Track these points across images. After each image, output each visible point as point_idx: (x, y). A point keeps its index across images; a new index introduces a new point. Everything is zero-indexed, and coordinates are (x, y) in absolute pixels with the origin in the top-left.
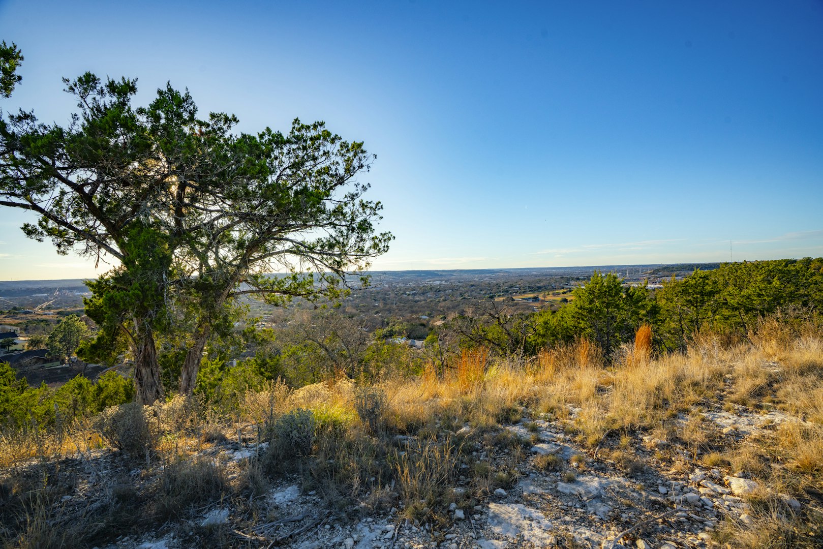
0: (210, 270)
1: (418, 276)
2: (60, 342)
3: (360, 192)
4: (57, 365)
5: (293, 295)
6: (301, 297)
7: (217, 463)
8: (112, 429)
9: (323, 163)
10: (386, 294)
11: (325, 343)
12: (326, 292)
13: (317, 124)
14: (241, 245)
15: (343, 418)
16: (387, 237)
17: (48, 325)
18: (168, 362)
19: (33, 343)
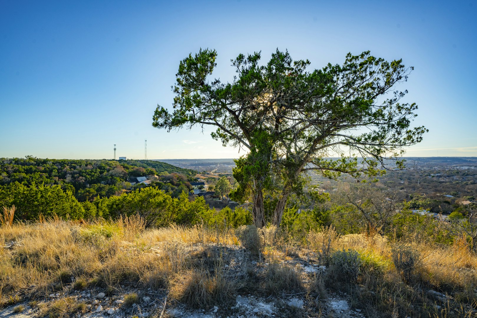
0: (292, 154)
1: (443, 162)
2: (219, 189)
3: (398, 97)
4: (217, 200)
5: (342, 172)
6: (347, 174)
7: (295, 270)
8: (244, 237)
9: (369, 80)
10: (411, 175)
11: (361, 207)
12: (366, 171)
13: (364, 54)
14: (310, 139)
15: (380, 263)
16: (420, 130)
17: (215, 180)
18: (266, 206)
19: (210, 188)
